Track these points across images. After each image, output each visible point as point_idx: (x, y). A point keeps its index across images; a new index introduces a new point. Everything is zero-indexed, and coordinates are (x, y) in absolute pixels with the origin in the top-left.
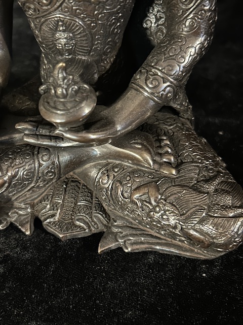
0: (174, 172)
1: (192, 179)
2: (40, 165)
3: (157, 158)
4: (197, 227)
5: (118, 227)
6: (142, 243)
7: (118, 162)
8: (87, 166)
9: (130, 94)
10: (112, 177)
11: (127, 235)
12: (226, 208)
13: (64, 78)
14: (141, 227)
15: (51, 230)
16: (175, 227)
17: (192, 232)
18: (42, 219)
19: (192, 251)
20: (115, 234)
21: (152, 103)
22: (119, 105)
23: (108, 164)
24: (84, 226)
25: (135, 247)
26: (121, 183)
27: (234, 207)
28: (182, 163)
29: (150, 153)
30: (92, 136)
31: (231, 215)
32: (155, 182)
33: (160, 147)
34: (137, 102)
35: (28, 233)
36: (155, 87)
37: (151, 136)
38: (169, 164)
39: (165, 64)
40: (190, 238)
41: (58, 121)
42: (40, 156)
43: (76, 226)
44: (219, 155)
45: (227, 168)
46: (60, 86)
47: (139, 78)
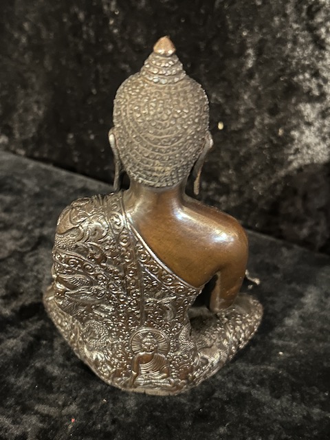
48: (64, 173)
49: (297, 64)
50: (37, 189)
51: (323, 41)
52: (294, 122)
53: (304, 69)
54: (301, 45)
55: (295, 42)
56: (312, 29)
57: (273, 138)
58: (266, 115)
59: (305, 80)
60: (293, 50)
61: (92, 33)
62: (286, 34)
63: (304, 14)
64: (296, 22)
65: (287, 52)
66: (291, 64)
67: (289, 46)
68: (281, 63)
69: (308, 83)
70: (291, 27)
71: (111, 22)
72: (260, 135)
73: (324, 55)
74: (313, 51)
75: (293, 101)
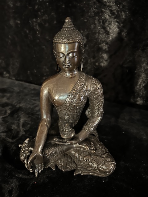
0: (95, 152)
1: (99, 154)
2: (59, 150)
3: (90, 148)
4: (101, 167)
5: (79, 168)
6: (86, 172)
7: (80, 149)
8: (71, 150)
9: (83, 131)
10: (78, 153)
11: (82, 170)
12: (108, 161)
13: (68, 127)
14: (86, 168)
15: (61, 169)
16: (96, 167)
17: (100, 168)
18: (58, 165)
19: (100, 175)
20: (79, 170)
21: (88, 133)
22: (80, 133)
23: (77, 149)
24: (70, 167)
25: (84, 174)
26: (81, 155)
27: (111, 161)
28: (97, 149)
29: (88, 146)
30: (74, 142)
31: (110, 163)
32: (90, 154)
33: (91, 145)
34: (85, 133)
35: (54, 169)
36: (89, 129)
37: (88, 142)
38: (93, 149)
39: (91, 124)
40: (100, 170)
41: (65, 138)
42: (59, 147)
43: (67, 167)
44: (106, 147)
45: (108, 151)
46: (67, 129)
47: (85, 127)
48: (27, 84)
49: (100, 40)
50: (18, 91)
51: (108, 32)
52: (101, 60)
53: (103, 42)
54: (101, 34)
55: (99, 33)
56: (104, 28)
57: (94, 66)
58: (92, 59)
59: (103, 46)
60: (99, 36)
61: (32, 37)
62: (96, 31)
63: (101, 23)
64: (99, 26)
65: (97, 37)
66: (98, 41)
67: (97, 34)
68: (95, 41)
69: (104, 47)
70: (97, 28)
71: (37, 33)
72: (90, 66)
73: (109, 37)
74: (105, 36)
75: (100, 53)
